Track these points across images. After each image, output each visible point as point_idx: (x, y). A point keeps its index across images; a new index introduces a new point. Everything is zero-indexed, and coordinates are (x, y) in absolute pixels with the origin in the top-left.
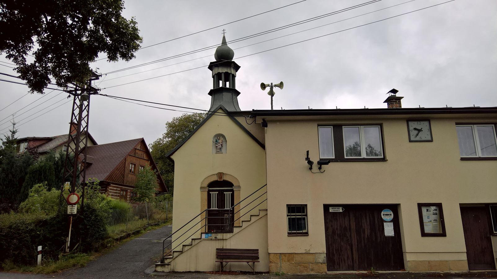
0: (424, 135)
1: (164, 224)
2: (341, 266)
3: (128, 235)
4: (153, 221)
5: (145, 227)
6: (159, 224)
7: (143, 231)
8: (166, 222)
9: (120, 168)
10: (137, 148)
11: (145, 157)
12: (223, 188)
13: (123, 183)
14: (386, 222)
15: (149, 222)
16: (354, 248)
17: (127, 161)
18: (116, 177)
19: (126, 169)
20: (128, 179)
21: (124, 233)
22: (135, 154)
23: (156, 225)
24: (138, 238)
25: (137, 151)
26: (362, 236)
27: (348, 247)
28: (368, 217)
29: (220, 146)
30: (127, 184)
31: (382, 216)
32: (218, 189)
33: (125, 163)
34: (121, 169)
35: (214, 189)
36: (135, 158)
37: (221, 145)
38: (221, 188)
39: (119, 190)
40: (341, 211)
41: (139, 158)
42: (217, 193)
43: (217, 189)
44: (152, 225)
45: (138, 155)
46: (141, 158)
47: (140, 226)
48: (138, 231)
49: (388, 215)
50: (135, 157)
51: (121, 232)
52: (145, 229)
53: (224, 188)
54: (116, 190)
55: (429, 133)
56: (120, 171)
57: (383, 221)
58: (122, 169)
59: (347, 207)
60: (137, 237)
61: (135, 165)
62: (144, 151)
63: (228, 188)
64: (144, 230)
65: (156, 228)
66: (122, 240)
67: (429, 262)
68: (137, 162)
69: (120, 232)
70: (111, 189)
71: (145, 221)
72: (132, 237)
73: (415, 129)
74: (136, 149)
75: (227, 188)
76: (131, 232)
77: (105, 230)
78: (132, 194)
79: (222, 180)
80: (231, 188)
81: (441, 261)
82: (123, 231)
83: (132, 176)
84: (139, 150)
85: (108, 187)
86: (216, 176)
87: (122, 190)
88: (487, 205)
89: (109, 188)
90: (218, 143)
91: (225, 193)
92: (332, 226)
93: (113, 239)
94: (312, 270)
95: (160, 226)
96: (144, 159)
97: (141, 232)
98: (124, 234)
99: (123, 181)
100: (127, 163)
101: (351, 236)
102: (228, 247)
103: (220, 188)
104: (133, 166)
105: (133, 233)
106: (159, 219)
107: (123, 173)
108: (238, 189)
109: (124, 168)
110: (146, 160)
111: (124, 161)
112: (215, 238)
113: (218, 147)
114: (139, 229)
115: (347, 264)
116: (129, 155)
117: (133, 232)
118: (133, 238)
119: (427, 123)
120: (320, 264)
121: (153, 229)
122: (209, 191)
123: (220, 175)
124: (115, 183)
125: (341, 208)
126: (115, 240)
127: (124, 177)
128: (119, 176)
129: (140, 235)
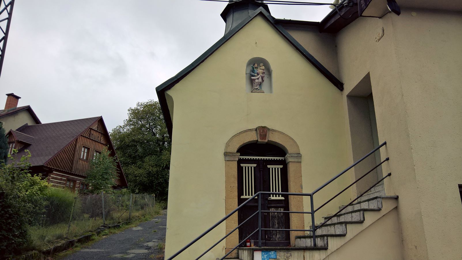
1: (127, 226)
3: (71, 244)
4: (112, 221)
5: (99, 230)
6: (119, 226)
7: (96, 237)
8: (129, 222)
9: (68, 151)
10: (94, 128)
11: (102, 140)
12: (265, 158)
13: (71, 171)
15: (106, 223)
17: (78, 143)
18: (62, 162)
19: (76, 153)
20: (78, 167)
21: (62, 240)
22: (90, 135)
23: (115, 227)
24: (88, 248)
25: (92, 132)
29: (260, 80)
30: (76, 173)
32: (257, 158)
33: (76, 145)
34: (69, 153)
35: (249, 157)
36: (89, 140)
37: (262, 78)
38: (263, 158)
39: (64, 180)
41: (94, 140)
42: (255, 165)
43: (255, 158)
44: (109, 227)
45: (94, 137)
46: (97, 142)
47: (90, 229)
48: (88, 236)
50: (89, 138)
51: (58, 238)
52: (98, 233)
53: (268, 158)
54: (61, 179)
56: (68, 155)
58: (71, 153)
60: (85, 248)
61: (88, 149)
62: (101, 133)
63: (276, 158)
64: (98, 235)
65: (116, 231)
66: (57, 254)
68: (92, 145)
69: (55, 238)
70: (53, 178)
71: (100, 222)
72: (76, 247)
74: (91, 129)
75: (273, 158)
76: (75, 239)
77: (24, 235)
78: (81, 186)
79: (266, 141)
80: (281, 158)
82: (60, 237)
83: (83, 163)
84: (95, 130)
85: (49, 174)
86: (254, 132)
87: (69, 180)
89: (50, 176)
90: (256, 75)
91: (269, 166)
93: (40, 251)
95: (121, 229)
96: (101, 143)
97: (94, 237)
98: (63, 242)
99: (72, 168)
100: (78, 145)
103: (260, 158)
104: (86, 150)
105: (79, 241)
106: (119, 219)
107: (72, 158)
108: (296, 160)
109: (74, 152)
110: (104, 144)
111: (75, 143)
113: (257, 81)
114: (90, 233)
116: (82, 136)
117: (79, 238)
118: (78, 249)
121: (111, 233)
122: (240, 162)
123: (263, 131)
124: (59, 169)
126: (44, 253)
127: (72, 164)
128: (67, 162)
129: (90, 243)
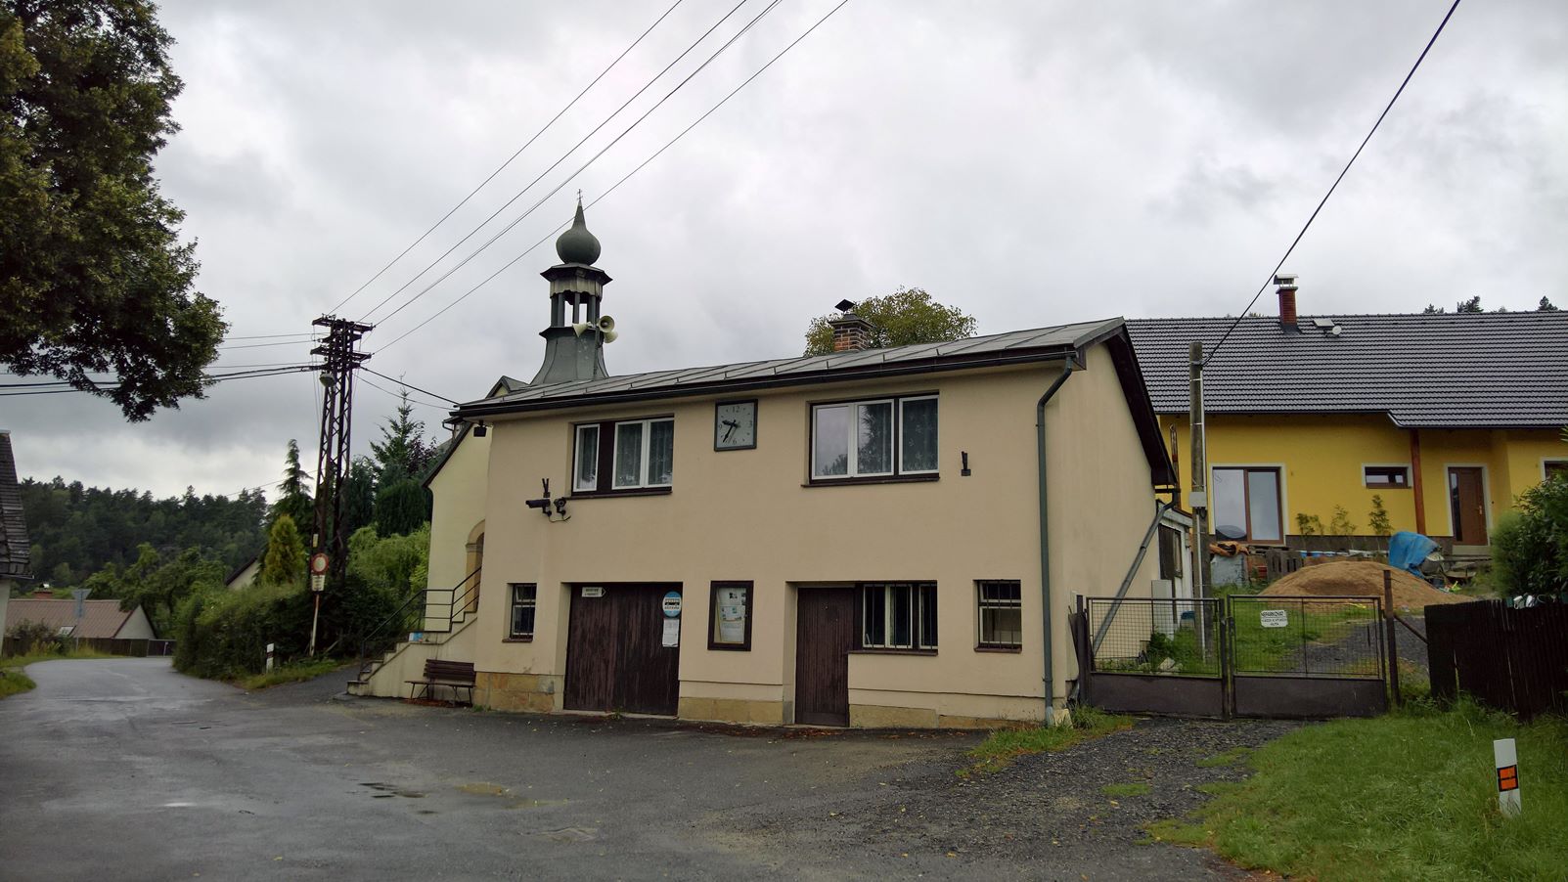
0: (742, 437)
2: (587, 701)
14: (669, 617)
16: (610, 666)
26: (627, 641)
27: (603, 665)
28: (640, 608)
31: (664, 606)
40: (600, 595)
49: (673, 604)
55: (751, 431)
57: (663, 616)
59: (610, 588)
67: (715, 701)
73: (725, 423)
81: (736, 701)
88: (859, 584)
92: (582, 624)
94: (532, 705)
101: (608, 644)
102: (444, 659)
112: (427, 641)
115: (596, 698)
119: (749, 407)
120: (544, 696)
125: (600, 589)
